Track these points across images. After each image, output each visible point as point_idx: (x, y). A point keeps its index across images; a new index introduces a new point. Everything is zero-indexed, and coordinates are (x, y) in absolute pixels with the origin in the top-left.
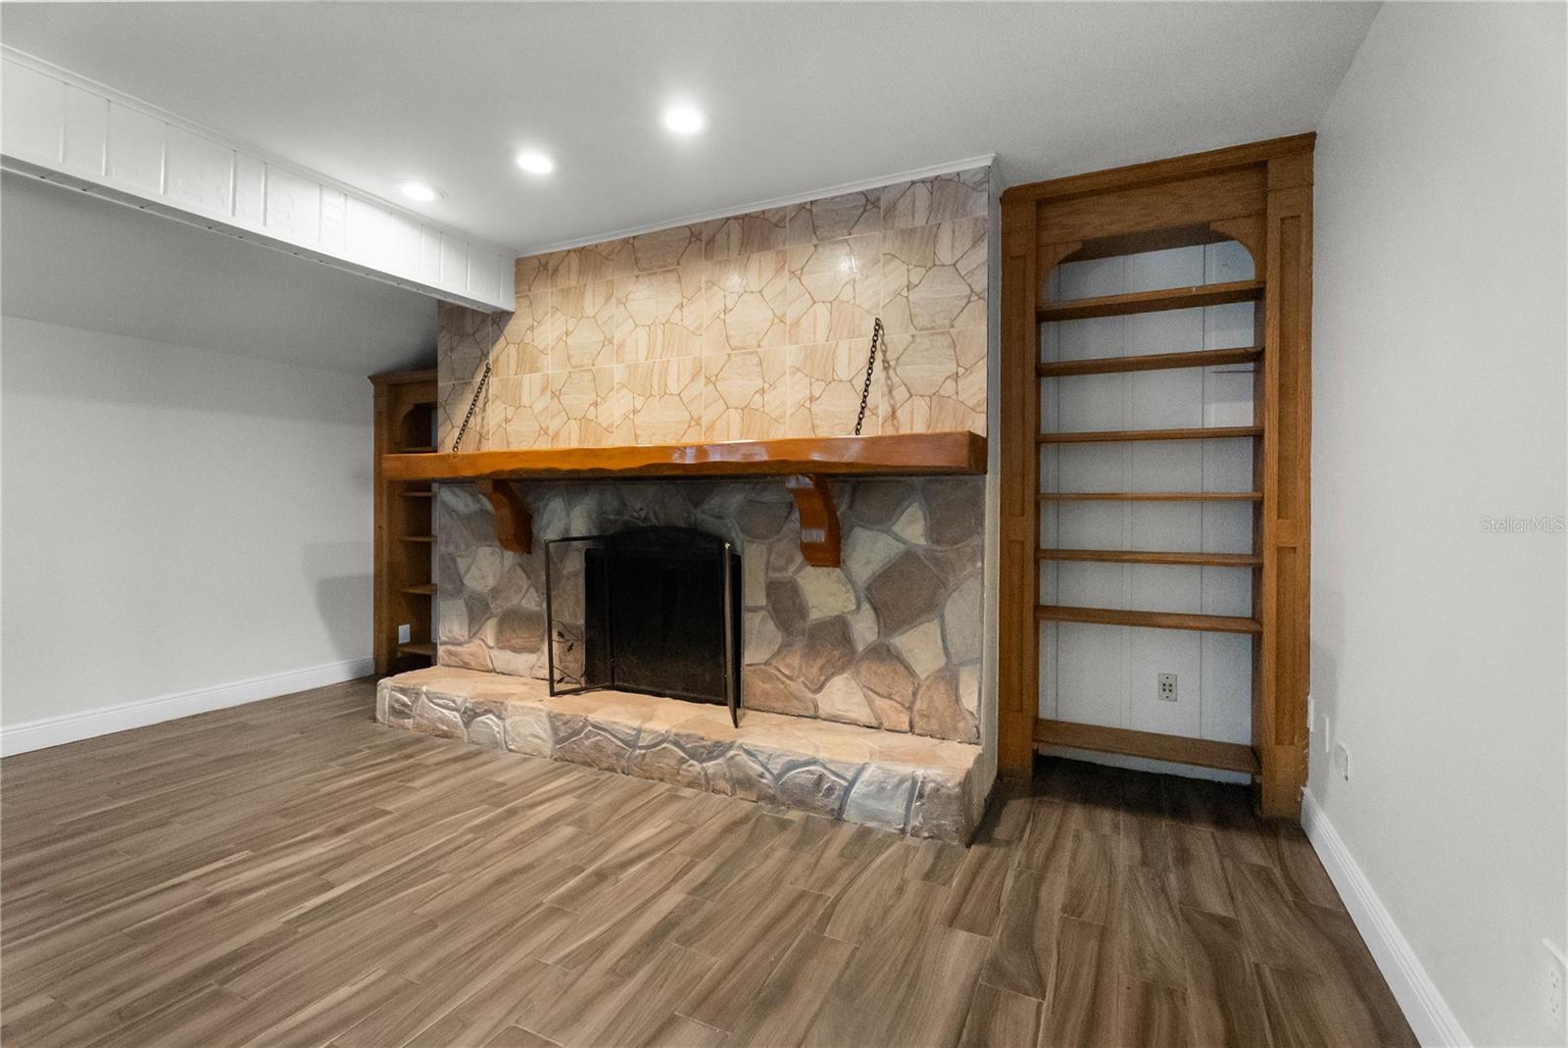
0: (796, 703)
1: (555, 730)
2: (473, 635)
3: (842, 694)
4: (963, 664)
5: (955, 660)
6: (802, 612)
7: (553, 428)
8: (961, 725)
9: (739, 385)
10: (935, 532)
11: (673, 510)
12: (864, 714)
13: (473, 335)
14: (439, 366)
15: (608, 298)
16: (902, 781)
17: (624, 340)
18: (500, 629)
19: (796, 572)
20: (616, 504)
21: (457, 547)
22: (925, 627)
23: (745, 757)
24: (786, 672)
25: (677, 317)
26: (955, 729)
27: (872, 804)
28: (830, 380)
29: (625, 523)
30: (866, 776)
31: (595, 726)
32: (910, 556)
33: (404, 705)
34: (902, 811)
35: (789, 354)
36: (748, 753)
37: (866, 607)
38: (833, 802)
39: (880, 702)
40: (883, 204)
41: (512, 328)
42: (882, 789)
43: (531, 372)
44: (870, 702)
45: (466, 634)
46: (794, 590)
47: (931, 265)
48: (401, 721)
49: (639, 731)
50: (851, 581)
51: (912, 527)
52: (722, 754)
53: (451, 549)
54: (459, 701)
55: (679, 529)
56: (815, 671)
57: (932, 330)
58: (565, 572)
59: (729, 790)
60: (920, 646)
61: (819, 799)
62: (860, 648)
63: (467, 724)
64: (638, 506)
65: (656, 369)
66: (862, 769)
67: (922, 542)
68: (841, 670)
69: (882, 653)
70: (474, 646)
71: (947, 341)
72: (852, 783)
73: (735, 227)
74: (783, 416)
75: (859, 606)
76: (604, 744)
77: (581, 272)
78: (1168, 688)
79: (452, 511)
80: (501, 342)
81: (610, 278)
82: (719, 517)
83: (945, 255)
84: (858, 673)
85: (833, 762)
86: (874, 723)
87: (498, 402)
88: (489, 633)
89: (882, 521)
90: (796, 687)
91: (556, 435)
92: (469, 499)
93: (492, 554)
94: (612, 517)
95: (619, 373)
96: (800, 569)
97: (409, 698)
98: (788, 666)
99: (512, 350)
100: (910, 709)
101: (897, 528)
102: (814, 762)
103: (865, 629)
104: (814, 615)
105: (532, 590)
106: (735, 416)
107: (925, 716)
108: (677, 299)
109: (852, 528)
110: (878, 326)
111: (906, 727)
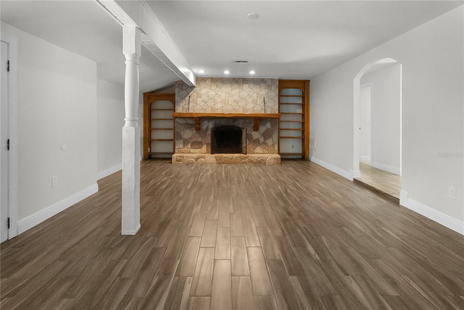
0: (251, 152)
1: (216, 159)
2: (184, 147)
3: (258, 149)
4: (275, 143)
5: (274, 143)
6: (252, 138)
7: (205, 108)
8: (275, 152)
9: (242, 104)
10: (272, 126)
11: (231, 123)
12: (261, 152)
13: (185, 90)
14: (176, 95)
15: (217, 87)
16: (273, 158)
17: (220, 95)
18: (192, 145)
19: (251, 132)
20: (219, 122)
21: (181, 130)
22: (270, 139)
23: (251, 158)
24: (250, 147)
25: (231, 92)
26: (274, 152)
27: (269, 161)
28: (257, 104)
29: (221, 125)
30: (268, 158)
31: (224, 157)
32: (268, 129)
33: (180, 159)
34: (273, 161)
35: (250, 100)
36: (251, 157)
37: (262, 137)
38: (264, 162)
39: (264, 150)
40: (264, 81)
41: (195, 89)
42: (271, 159)
43: (200, 98)
44: (263, 150)
45: (183, 147)
46: (251, 135)
47: (271, 90)
48: (179, 162)
49: (233, 157)
50: (260, 133)
51: (268, 125)
52: (247, 158)
53: (179, 130)
54: (194, 157)
55: (231, 126)
56: (254, 147)
57: (271, 99)
58: (208, 134)
59: (249, 163)
60: (270, 142)
61: (262, 162)
62: (261, 143)
63: (196, 161)
64: (223, 122)
65: (227, 100)
66: (268, 157)
67: (270, 127)
68: (258, 146)
69: (264, 143)
70: (185, 149)
71: (273, 101)
72: (267, 159)
73: (241, 79)
74: (249, 109)
75: (261, 137)
76: (227, 160)
77: (211, 82)
78: (293, 147)
79: (179, 123)
80: (192, 92)
81: (217, 84)
82: (238, 124)
83: (273, 89)
84: (261, 146)
85: (264, 156)
86: (263, 153)
87: (192, 103)
88: (189, 146)
89: (264, 125)
90: (251, 149)
91: (205, 110)
92: (184, 121)
93: (190, 131)
94: (218, 124)
95: (219, 100)
96: (252, 131)
97: (182, 158)
98: (250, 146)
99: (195, 94)
100: (268, 150)
101: (266, 126)
102: (261, 157)
103: (262, 140)
104: (254, 138)
105: (200, 137)
106: (241, 109)
107: (270, 151)
108: (231, 89)
109: (260, 126)
110: (264, 98)
111: (268, 153)
